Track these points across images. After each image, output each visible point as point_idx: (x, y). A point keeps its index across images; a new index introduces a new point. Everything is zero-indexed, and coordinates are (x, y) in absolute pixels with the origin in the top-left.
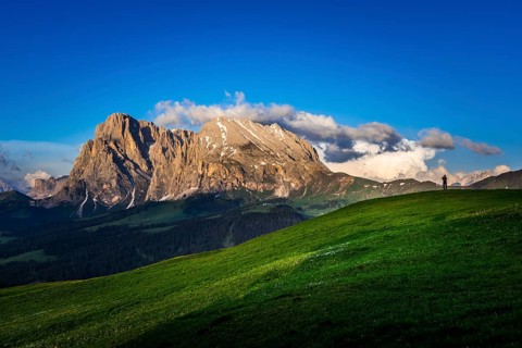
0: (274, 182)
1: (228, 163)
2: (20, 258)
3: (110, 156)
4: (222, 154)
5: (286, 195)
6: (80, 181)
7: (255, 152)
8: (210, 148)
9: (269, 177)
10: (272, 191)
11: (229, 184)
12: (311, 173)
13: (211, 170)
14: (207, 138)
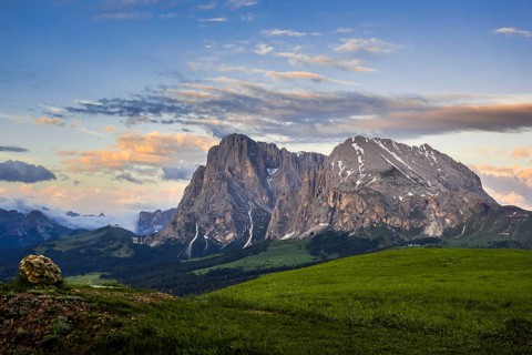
0: (423, 217)
1: (366, 194)
3: (224, 185)
4: (358, 183)
5: (439, 234)
6: (189, 216)
7: (399, 180)
8: (344, 175)
9: (418, 212)
10: (422, 229)
11: (367, 220)
12: (472, 205)
13: (345, 202)
14: (340, 163)
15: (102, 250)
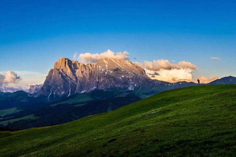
0: (128, 84)
1: (109, 77)
2: (24, 118)
3: (60, 75)
4: (106, 73)
5: (133, 89)
6: (48, 86)
7: (119, 72)
8: (101, 71)
9: (126, 82)
10: (127, 88)
11: (109, 86)
12: (143, 80)
13: (102, 80)
14: (100, 67)
15: (17, 99)
